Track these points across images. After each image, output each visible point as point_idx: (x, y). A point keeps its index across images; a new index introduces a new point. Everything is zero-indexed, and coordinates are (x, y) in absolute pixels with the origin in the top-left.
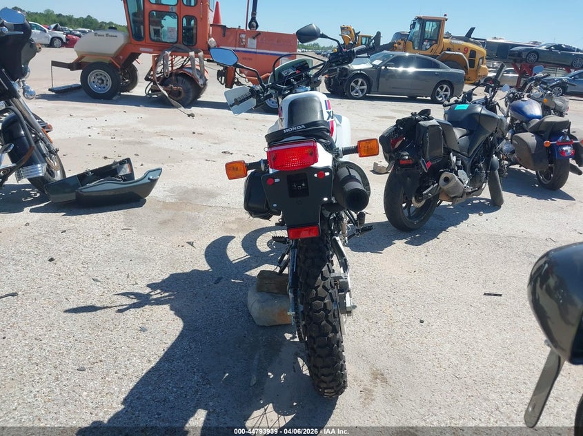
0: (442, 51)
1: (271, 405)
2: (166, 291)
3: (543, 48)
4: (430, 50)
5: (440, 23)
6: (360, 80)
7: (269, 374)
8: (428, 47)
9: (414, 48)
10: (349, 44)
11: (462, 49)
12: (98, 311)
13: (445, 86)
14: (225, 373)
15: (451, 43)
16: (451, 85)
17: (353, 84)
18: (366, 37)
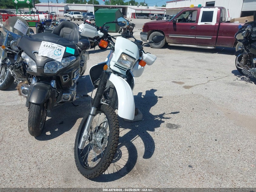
2: (156, 120)
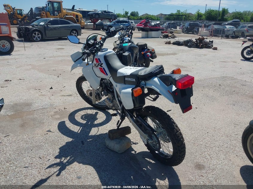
0: (64, 16)
1: (157, 179)
2: (67, 157)
3: (100, 12)
4: (58, 16)
5: (60, 3)
6: (37, 33)
7: (144, 169)
8: (57, 14)
9: (51, 15)
10: (11, 13)
11: (72, 14)
12: (48, 180)
13: (74, 32)
14: (131, 177)
15: (67, 12)
16: (76, 30)
17: (33, 35)
18: (19, 10)
